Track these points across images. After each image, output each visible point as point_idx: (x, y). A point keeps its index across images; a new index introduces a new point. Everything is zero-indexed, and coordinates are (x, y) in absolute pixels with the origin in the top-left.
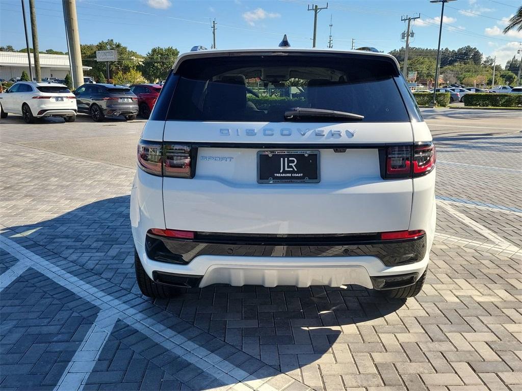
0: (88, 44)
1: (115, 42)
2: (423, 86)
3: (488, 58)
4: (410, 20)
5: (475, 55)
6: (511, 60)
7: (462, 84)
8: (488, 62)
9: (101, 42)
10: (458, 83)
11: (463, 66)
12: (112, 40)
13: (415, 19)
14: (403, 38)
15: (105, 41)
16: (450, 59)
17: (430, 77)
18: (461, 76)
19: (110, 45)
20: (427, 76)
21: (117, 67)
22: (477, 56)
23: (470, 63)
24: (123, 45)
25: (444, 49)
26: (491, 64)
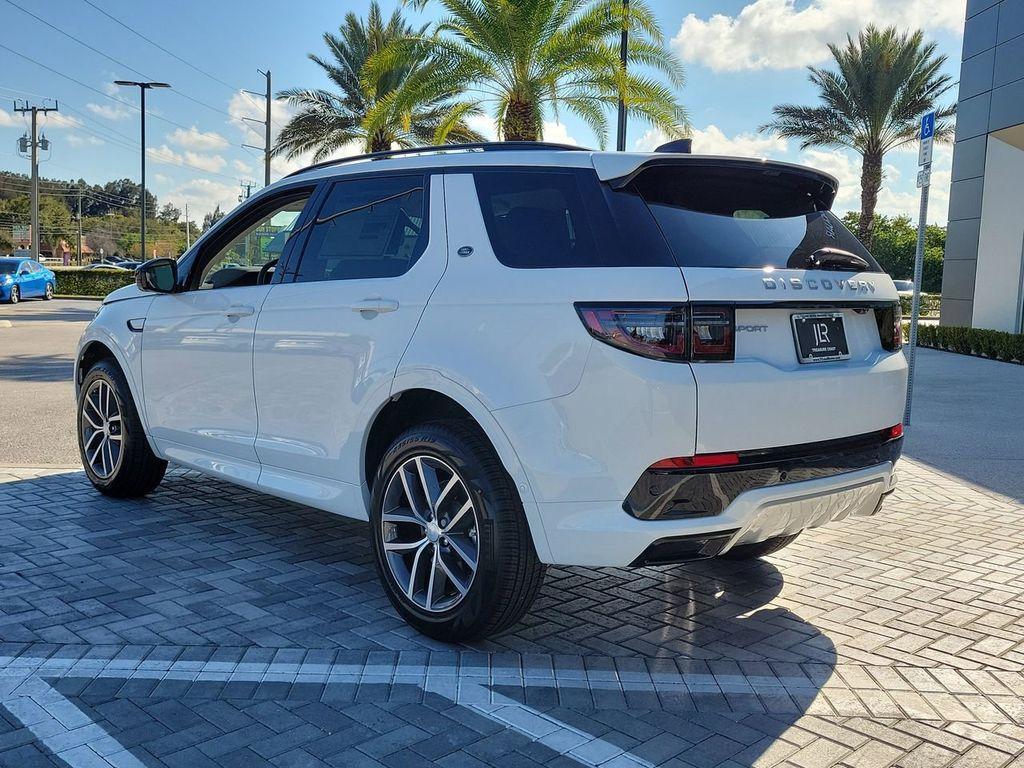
2: (45, 259)
3: (168, 207)
4: (34, 111)
5: (141, 198)
6: (213, 213)
7: (128, 256)
8: (169, 214)
10: (122, 253)
11: (123, 219)
13: (46, 111)
14: (23, 148)
16: (91, 203)
17: (60, 238)
18: (122, 239)
20: (55, 237)
22: (146, 201)
23: (136, 213)
25: (76, 182)
26: (176, 219)
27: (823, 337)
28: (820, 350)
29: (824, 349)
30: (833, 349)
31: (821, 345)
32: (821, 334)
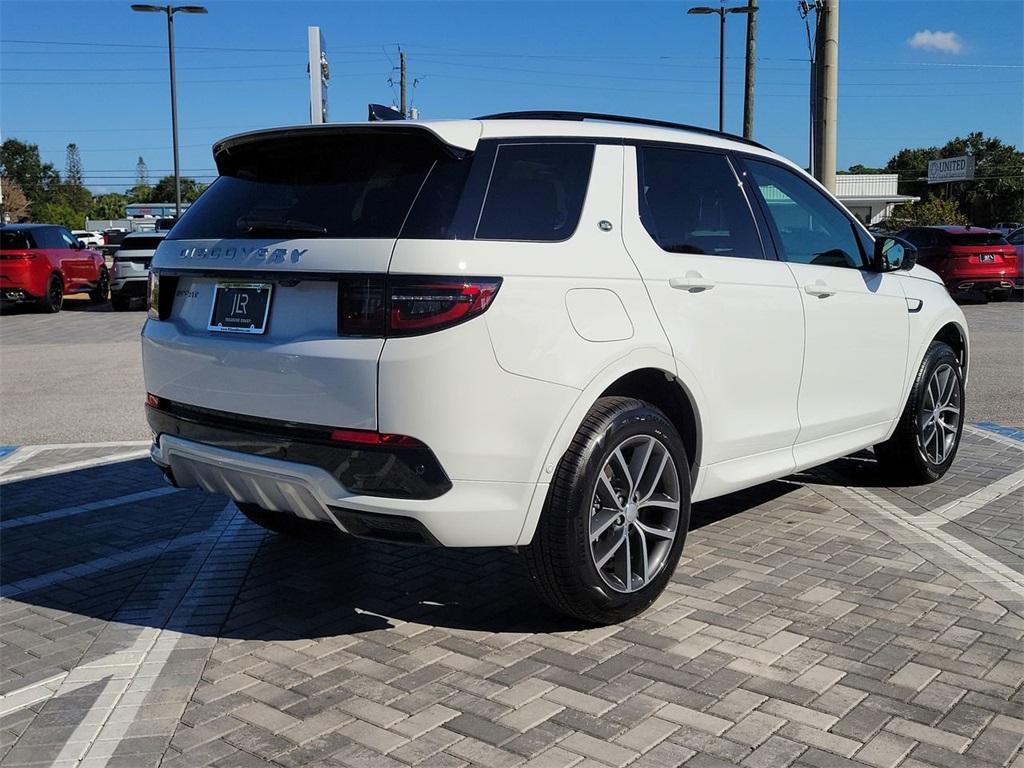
0: (927, 148)
1: (985, 138)
9: (953, 140)
12: (980, 134)
15: (964, 137)
19: (974, 146)
21: (982, 193)
24: (1005, 143)
27: (241, 308)
28: (233, 320)
29: (238, 320)
30: (248, 321)
31: (236, 316)
32: (239, 305)
